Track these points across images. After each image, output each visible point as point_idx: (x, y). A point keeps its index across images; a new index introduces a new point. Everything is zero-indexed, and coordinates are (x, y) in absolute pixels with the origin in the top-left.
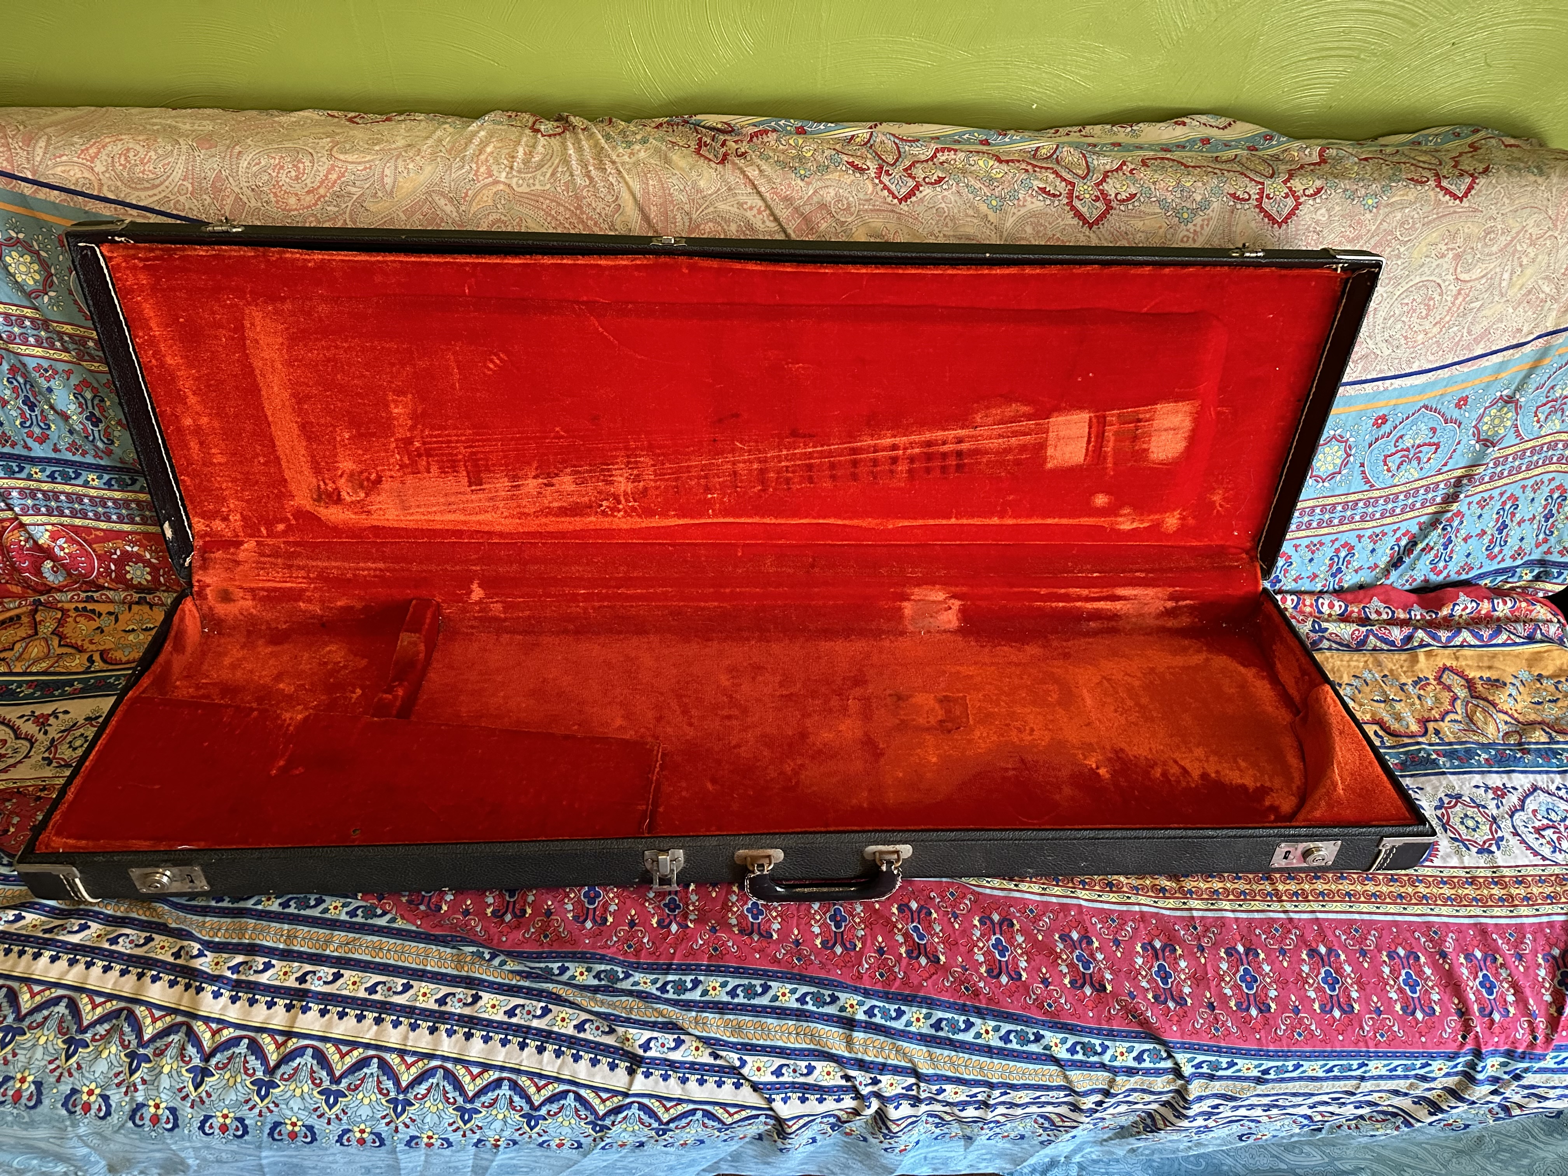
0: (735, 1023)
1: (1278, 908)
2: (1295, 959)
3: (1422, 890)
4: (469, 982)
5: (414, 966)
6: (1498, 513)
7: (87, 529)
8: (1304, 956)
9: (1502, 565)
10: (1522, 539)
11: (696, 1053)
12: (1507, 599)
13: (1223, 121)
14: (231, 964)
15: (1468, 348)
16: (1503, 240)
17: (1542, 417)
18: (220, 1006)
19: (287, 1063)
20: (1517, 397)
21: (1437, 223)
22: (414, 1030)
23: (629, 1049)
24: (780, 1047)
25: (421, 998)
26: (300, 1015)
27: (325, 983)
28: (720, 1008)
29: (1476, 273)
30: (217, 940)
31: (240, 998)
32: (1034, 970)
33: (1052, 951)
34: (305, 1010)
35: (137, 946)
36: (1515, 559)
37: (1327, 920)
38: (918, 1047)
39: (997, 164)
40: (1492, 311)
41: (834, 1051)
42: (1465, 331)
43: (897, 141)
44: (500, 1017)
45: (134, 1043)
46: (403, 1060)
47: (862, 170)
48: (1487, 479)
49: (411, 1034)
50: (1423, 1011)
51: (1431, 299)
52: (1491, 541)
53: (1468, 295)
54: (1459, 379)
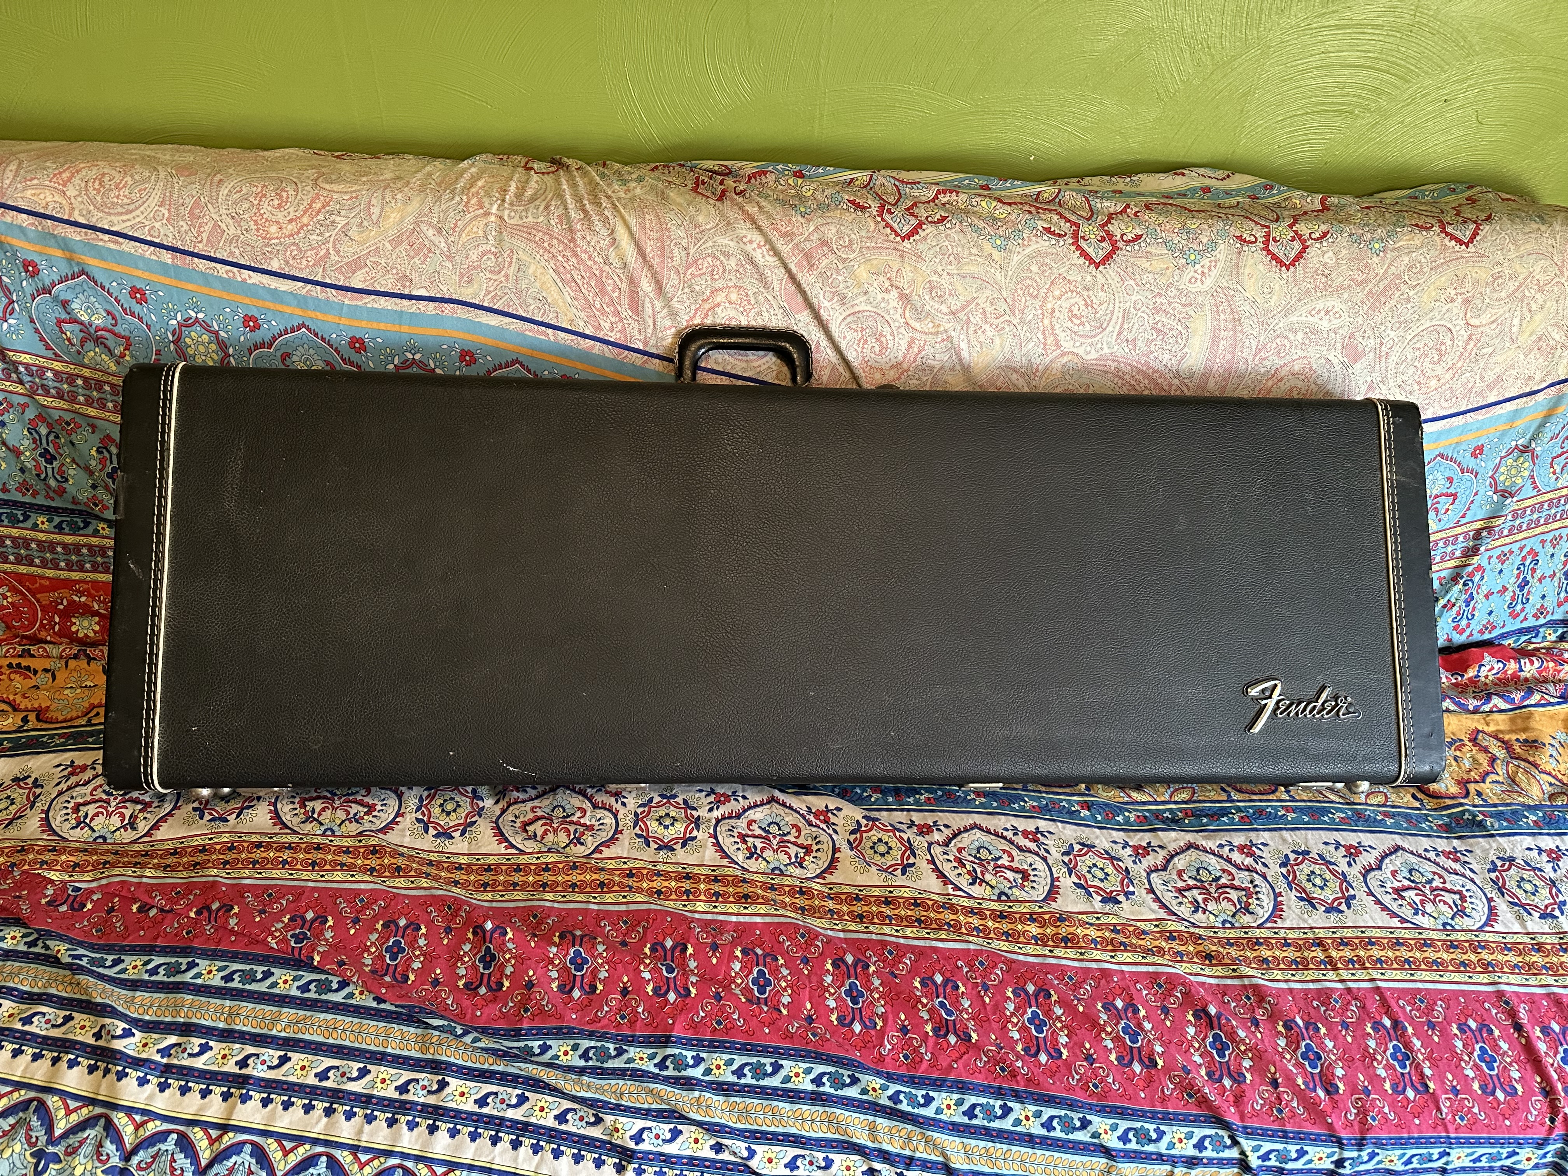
0: (741, 1106)
1: (1334, 977)
2: (1359, 1033)
3: (1486, 957)
4: (435, 1066)
5: (372, 1048)
6: (1518, 569)
7: (32, 577)
8: (1369, 1030)
9: (1526, 624)
10: (1544, 597)
11: (695, 1146)
12: (1534, 659)
13: (1220, 174)
14: (161, 1046)
15: (1481, 394)
16: (1511, 285)
17: (1558, 469)
18: (146, 1095)
19: (221, 1162)
20: (1533, 445)
21: (1445, 267)
22: (369, 1122)
23: (619, 1142)
24: (792, 1135)
25: (379, 1085)
26: (239, 1105)
27: (269, 1067)
28: (723, 1088)
29: (1485, 318)
30: (147, 1018)
31: (169, 1086)
32: (1075, 1046)
33: (1095, 1024)
34: (245, 1099)
35: (54, 1026)
36: (1538, 618)
37: (1389, 989)
38: (951, 1138)
39: (1000, 205)
40: (1505, 356)
41: (854, 1140)
42: (1478, 377)
43: (897, 183)
44: (469, 1106)
45: (43, 1139)
46: (356, 1158)
47: (863, 209)
48: (1506, 532)
49: (366, 1126)
50: (1504, 1090)
51: (1442, 344)
52: (1513, 599)
53: (1479, 341)
54: (1474, 427)
